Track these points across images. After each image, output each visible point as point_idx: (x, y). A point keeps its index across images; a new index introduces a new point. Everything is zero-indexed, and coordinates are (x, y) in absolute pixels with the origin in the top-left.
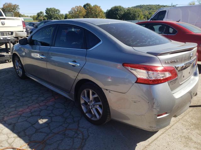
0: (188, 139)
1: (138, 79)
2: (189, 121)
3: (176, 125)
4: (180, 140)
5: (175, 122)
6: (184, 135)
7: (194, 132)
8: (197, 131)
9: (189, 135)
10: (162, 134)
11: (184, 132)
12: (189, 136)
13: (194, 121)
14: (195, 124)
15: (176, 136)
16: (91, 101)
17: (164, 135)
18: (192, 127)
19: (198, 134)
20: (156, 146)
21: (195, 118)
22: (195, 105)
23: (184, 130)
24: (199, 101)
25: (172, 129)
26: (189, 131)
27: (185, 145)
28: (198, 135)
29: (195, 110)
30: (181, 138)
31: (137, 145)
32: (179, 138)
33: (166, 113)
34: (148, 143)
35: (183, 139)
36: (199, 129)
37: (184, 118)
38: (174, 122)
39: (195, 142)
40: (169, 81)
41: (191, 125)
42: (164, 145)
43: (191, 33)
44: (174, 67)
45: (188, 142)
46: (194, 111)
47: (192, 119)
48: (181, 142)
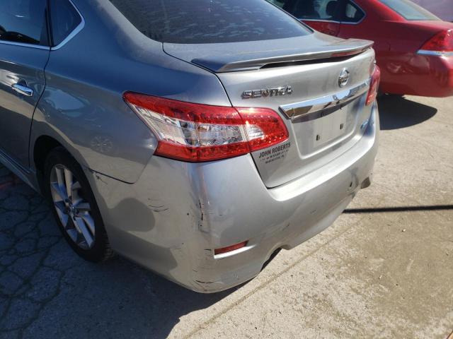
0: (323, 302)
1: (159, 143)
2: (341, 252)
3: (303, 263)
4: (300, 306)
5: (305, 254)
6: (315, 292)
7: (343, 285)
8: (353, 281)
9: (328, 292)
10: (259, 288)
11: (316, 284)
12: (326, 295)
13: (353, 253)
14: (353, 262)
15: (294, 296)
16: (70, 197)
17: (262, 291)
18: (343, 269)
19: (354, 290)
20: (231, 324)
21: (359, 245)
22: (372, 207)
23: (321, 278)
24: (383, 199)
25: (289, 274)
26: (332, 279)
27: (307, 323)
28: (352, 293)
29: (367, 221)
30: (305, 301)
31: (179, 321)
32: (298, 300)
33: (245, 244)
34: (211, 316)
35: (310, 304)
36: (361, 275)
37: (331, 244)
38: (302, 254)
39: (338, 314)
40: (257, 153)
41: (343, 263)
42: (252, 320)
43: (397, 18)
44: (276, 109)
45: (319, 311)
46: (362, 224)
47: (350, 247)
48: (300, 314)
